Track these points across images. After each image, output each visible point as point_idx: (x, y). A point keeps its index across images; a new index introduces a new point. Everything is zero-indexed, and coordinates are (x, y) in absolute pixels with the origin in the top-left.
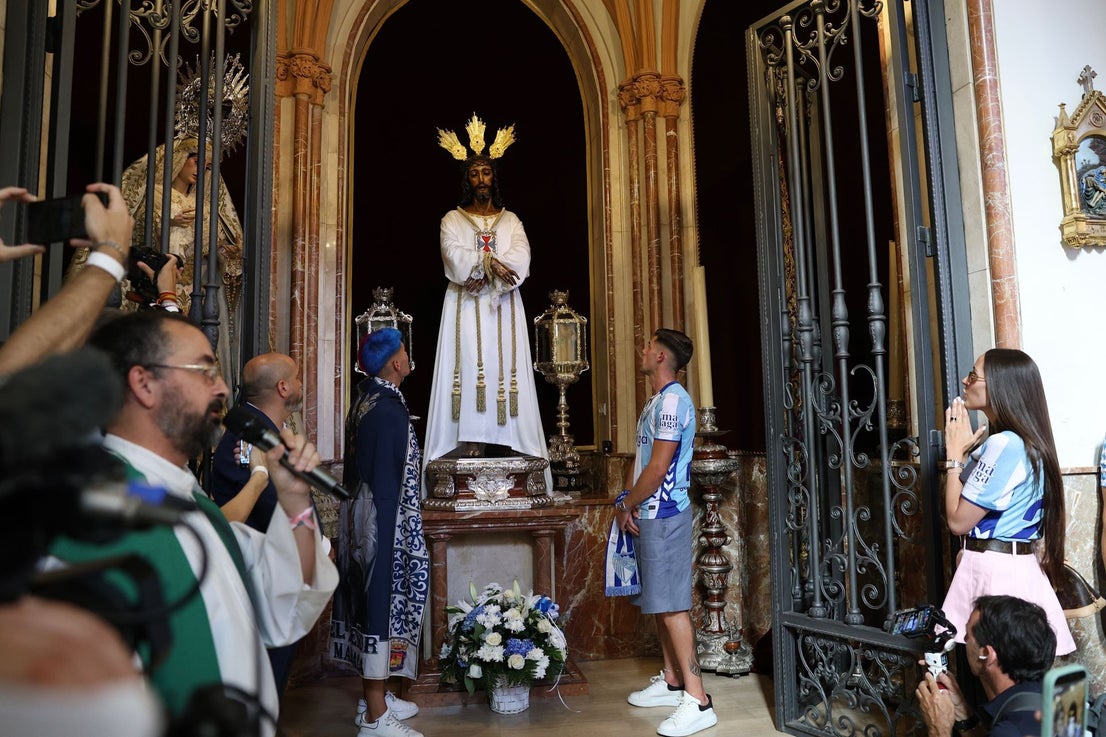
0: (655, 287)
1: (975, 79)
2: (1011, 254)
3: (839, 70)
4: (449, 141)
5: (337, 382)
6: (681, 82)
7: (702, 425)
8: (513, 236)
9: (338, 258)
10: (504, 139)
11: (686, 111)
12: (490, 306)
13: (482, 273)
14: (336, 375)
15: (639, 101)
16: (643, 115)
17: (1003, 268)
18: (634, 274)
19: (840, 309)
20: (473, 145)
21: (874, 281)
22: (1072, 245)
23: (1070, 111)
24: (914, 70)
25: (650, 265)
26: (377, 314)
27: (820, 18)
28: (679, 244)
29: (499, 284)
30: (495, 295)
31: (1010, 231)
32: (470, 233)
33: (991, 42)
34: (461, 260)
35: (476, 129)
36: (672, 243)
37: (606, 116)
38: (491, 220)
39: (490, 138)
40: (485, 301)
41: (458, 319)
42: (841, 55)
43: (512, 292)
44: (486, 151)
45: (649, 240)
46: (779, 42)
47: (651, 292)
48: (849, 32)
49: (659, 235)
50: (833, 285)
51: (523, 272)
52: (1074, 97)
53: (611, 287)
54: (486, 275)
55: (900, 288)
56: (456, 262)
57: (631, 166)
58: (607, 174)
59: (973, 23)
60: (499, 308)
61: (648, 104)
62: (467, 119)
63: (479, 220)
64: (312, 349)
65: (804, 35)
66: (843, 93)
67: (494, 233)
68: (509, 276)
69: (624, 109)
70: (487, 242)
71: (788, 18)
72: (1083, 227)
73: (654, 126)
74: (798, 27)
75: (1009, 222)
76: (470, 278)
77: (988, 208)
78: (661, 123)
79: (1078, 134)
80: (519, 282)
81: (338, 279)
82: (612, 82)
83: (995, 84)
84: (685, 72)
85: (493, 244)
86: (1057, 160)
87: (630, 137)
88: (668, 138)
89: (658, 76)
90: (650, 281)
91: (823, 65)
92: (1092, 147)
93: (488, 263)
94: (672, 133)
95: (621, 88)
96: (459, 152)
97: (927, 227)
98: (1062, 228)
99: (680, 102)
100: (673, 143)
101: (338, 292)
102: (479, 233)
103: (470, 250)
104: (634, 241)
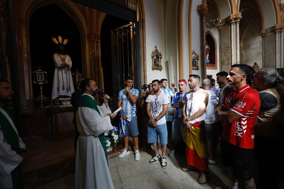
0: (94, 70)
1: (143, 45)
2: (146, 70)
3: (125, 40)
4: (55, 40)
5: (30, 85)
6: (99, 36)
7: (103, 92)
8: (68, 59)
9: (28, 60)
10: (66, 41)
11: (99, 41)
12: (65, 72)
13: (63, 66)
14: (29, 83)
15: (91, 38)
16: (92, 41)
17: (145, 71)
18: (91, 67)
19: (124, 75)
20: (59, 41)
21: (129, 72)
22: (153, 69)
23: (154, 51)
24: (135, 42)
25: (94, 66)
26: (38, 72)
27: (122, 31)
28: (98, 63)
29: (66, 68)
30: (66, 70)
31: (146, 67)
32: (60, 58)
33: (145, 40)
34: (58, 63)
35: (60, 38)
37: (85, 39)
38: (64, 56)
39: (63, 41)
41: (58, 74)
42: (125, 38)
43: (69, 70)
44: (62, 43)
45: (93, 62)
46: (116, 34)
48: (127, 35)
49: (95, 61)
50: (123, 72)
51: (71, 66)
52: (154, 49)
53: (86, 69)
54: (64, 66)
55: (132, 73)
56: (57, 63)
57: (90, 49)
58: (86, 50)
60: (66, 72)
61: (93, 39)
62: (58, 36)
63: (62, 56)
64: (23, 78)
65: (120, 33)
66: (125, 43)
67: (65, 59)
68: (68, 66)
69: (88, 39)
70: (63, 60)
71: (118, 30)
72: (154, 67)
73: (94, 43)
74: (119, 32)
75: (146, 65)
76: (60, 66)
77: (144, 63)
78: (95, 42)
79: (155, 55)
80: (70, 68)
81: (28, 64)
82: (86, 34)
83: (145, 46)
84: (99, 34)
85: (65, 61)
86: (152, 58)
87: (90, 44)
89: (95, 34)
90: (94, 69)
91: (123, 39)
92: (156, 56)
93: (64, 64)
94: (97, 44)
95: (88, 35)
96: (56, 42)
97: (136, 65)
98: (152, 67)
99: (98, 39)
100: (97, 46)
101: (28, 66)
102: (62, 58)
103: (60, 61)
104: (90, 62)
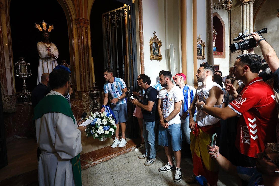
0: (84, 60)
1: (140, 31)
2: (143, 60)
3: (119, 25)
4: (39, 27)
5: (12, 78)
6: (88, 21)
7: (93, 85)
8: (54, 49)
9: (9, 50)
10: (51, 28)
11: (89, 27)
12: (50, 63)
13: (48, 56)
14: (11, 76)
15: (80, 23)
16: (81, 26)
17: (142, 62)
18: (79, 57)
19: (118, 67)
20: (44, 28)
21: (123, 63)
22: (152, 59)
23: (152, 38)
24: (131, 28)
25: (83, 56)
26: (21, 63)
27: (115, 15)
28: (88, 52)
29: (52, 59)
30: (51, 61)
31: (143, 56)
32: (45, 47)
33: (142, 25)
34: (43, 53)
35: (44, 25)
36: (87, 52)
37: (72, 25)
38: (49, 45)
39: (48, 27)
40: (49, 62)
41: (43, 65)
42: (119, 23)
43: (55, 60)
44: (47, 30)
45: (82, 52)
46: (108, 18)
47: (83, 61)
48: (120, 19)
49: (84, 51)
50: (116, 63)
51: (57, 57)
52: (153, 36)
53: (75, 60)
55: (127, 63)
56: (42, 53)
57: (78, 36)
58: (73, 37)
59: (140, 22)
60: (52, 63)
61: (82, 24)
62: (42, 22)
63: (47, 45)
64: (4, 70)
65: (113, 18)
66: (119, 29)
67: (50, 48)
68: (54, 57)
69: (76, 24)
70: (49, 49)
71: (110, 14)
72: (153, 56)
73: (83, 29)
74: (111, 16)
76: (45, 57)
77: (141, 52)
78: (84, 28)
79: (153, 42)
80: (56, 58)
81: (10, 55)
82: (74, 18)
83: (142, 32)
84: (89, 18)
85: (50, 50)
86: (150, 46)
87: (78, 31)
88: (86, 32)
89: (84, 19)
90: (83, 59)
91: (116, 23)
92: (155, 44)
93: (49, 54)
94: (86, 31)
95: (76, 20)
96: (41, 29)
97: (132, 54)
98: (150, 56)
99: (88, 25)
100: (87, 33)
101: (10, 57)
102: (47, 48)
103: (45, 51)
104: (79, 51)
